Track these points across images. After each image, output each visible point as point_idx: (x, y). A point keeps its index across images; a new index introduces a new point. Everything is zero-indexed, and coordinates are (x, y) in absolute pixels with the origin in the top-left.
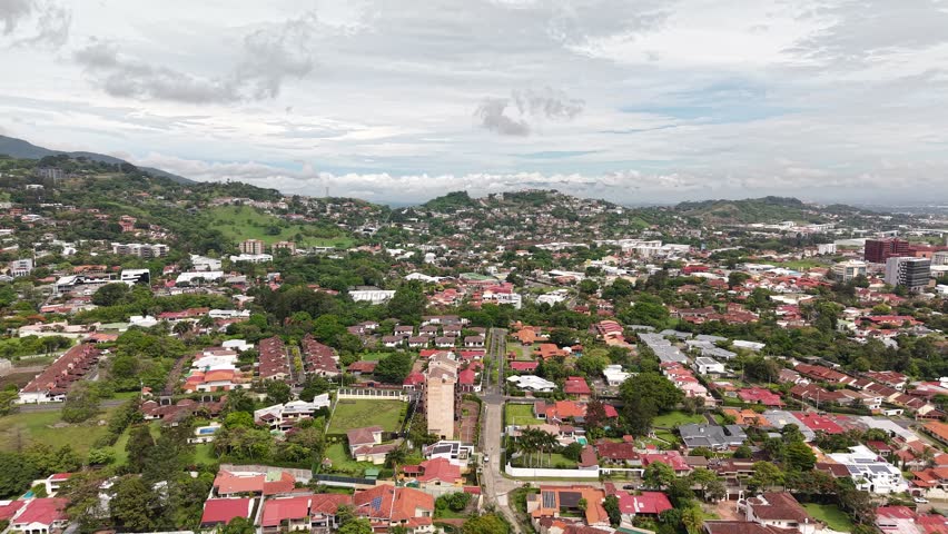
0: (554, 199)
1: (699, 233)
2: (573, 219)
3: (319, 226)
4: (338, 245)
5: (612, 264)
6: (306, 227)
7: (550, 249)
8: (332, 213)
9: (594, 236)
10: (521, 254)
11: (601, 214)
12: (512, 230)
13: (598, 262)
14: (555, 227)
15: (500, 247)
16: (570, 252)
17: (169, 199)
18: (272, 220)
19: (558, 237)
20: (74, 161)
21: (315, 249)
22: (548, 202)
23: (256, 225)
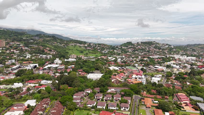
0: (154, 44)
1: (196, 53)
2: (160, 49)
3: (93, 51)
4: (96, 56)
5: (174, 64)
6: (90, 51)
7: (154, 57)
8: (98, 47)
9: (166, 54)
10: (146, 59)
11: (167, 48)
12: (143, 52)
13: (169, 63)
14: (155, 51)
15: (140, 57)
16: (160, 59)
17: (61, 44)
18: (82, 49)
19: (156, 54)
20: (42, 35)
21: (90, 57)
22: (153, 44)
23: (78, 50)
